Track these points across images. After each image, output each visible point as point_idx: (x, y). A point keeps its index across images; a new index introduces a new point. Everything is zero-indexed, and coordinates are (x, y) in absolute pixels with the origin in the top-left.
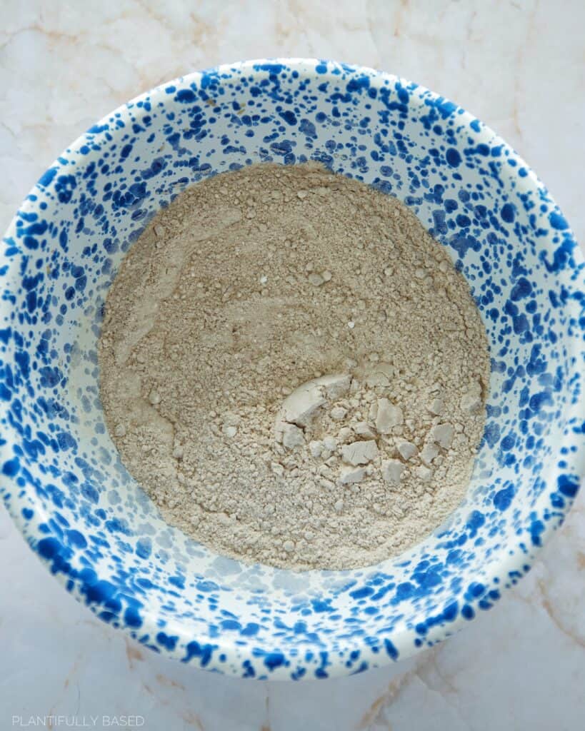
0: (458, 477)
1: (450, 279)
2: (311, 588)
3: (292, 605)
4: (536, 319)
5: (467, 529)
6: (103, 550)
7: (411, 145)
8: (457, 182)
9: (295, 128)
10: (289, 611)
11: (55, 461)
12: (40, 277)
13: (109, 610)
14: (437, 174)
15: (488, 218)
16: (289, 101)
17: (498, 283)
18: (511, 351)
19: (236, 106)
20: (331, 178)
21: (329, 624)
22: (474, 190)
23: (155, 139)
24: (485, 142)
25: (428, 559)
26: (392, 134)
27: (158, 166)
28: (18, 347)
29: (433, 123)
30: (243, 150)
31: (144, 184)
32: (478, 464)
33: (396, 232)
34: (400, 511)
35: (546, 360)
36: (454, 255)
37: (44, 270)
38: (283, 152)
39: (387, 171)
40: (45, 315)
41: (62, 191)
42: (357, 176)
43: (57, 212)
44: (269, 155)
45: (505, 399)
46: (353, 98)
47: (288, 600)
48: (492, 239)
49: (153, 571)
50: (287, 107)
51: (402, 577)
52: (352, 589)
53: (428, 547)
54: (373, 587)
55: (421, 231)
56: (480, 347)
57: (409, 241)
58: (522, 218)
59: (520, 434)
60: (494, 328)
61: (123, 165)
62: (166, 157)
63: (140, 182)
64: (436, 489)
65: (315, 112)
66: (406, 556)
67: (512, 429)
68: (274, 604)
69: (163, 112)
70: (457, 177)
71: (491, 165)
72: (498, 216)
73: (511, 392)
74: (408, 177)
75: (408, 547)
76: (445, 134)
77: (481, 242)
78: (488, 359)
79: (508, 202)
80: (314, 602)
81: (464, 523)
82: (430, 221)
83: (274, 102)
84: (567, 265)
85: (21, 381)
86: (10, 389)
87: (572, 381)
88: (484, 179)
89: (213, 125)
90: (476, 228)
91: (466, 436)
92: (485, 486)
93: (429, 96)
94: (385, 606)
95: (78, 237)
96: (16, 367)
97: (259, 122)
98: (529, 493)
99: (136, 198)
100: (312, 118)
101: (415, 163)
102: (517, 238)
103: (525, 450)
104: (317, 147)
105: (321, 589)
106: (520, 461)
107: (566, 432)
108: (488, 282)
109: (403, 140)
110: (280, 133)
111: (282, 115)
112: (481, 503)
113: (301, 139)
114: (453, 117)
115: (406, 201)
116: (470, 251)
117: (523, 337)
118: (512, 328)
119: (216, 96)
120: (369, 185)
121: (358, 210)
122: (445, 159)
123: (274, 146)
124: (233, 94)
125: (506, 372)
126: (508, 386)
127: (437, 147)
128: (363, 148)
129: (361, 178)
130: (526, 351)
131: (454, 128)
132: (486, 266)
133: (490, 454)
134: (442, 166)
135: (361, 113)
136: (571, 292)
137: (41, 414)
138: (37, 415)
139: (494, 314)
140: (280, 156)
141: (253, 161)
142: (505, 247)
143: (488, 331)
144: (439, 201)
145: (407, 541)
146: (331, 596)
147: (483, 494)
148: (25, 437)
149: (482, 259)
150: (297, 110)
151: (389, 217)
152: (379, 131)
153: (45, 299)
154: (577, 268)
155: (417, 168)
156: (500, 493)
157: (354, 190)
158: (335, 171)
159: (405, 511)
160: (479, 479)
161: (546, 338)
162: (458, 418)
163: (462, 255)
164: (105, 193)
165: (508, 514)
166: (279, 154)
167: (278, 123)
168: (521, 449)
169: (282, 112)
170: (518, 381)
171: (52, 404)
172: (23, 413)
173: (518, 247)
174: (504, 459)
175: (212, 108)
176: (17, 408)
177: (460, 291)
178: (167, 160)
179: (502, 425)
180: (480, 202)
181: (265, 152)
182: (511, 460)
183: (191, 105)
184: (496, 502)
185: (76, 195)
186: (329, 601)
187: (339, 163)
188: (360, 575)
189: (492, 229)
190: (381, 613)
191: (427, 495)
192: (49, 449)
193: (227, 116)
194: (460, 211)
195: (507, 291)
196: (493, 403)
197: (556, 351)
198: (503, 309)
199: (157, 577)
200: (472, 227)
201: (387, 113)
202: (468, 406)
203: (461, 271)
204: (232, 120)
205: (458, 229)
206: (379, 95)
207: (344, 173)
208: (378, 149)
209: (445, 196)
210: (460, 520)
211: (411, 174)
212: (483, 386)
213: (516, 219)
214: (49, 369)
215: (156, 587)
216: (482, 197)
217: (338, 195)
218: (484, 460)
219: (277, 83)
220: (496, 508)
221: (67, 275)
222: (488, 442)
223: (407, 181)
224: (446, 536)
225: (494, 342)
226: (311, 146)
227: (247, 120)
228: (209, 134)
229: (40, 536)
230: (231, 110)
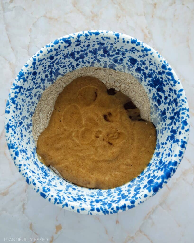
0: (124, 76)
1: (66, 78)
2: (156, 117)
3: (163, 122)
4: (82, 51)
5: (141, 73)
6: (152, 175)
7: (30, 87)
8: (41, 74)
9: (23, 122)
10: (165, 123)
11: (126, 191)
12: (72, 197)
13: (173, 171)
14: (38, 79)
15: (52, 65)
16: (17, 123)
17: (69, 63)
18: (89, 60)
19: (18, 139)
20: (37, 112)
21: (170, 110)
22: (43, 68)
23: (29, 164)
24: (32, 63)
25: (149, 84)
26: (26, 92)
27: (35, 163)
28: (94, 202)
29: (25, 79)
30: (29, 138)
31: (41, 168)
32: (121, 70)
33: (52, 93)
34: (134, 92)
35: (94, 48)
36: (60, 76)
37: (70, 196)
38: (29, 126)
39: (35, 95)
40: (82, 196)
41: (47, 191)
42: (36, 105)
43: (53, 192)
44: (30, 131)
45: (102, 62)
46: (17, 103)
47: (161, 123)
48: (57, 64)
49: (155, 161)
50: (18, 124)
51: (154, 91)
52: (158, 105)
53: (145, 84)
54: (157, 99)
55: (52, 86)
56: (86, 70)
57: (55, 90)
58: (54, 53)
59: (114, 57)
60: (81, 65)
61: (37, 173)
62: (33, 161)
63: (40, 169)
64: (127, 82)
65: (20, 115)
66: (147, 90)
67: (112, 60)
68: (162, 127)
69: (22, 160)
70: (39, 73)
71: (39, 61)
72: (52, 61)
73: (101, 60)
74: (38, 89)
75: (144, 90)
76: (29, 75)
77: (57, 67)
78: (90, 67)
79: (49, 57)
80: (162, 116)
81: (139, 74)
82: (49, 83)
83: (17, 127)
84: (70, 40)
85: (104, 201)
86: (108, 204)
87: (103, 39)
88: (42, 64)
89: (23, 147)
90: (53, 69)
91: (112, 74)
92: (128, 68)
93: (17, 79)
94: (164, 94)
95: (58, 187)
96: (100, 203)
97: (22, 133)
98: (134, 53)
99: (44, 170)
100: (21, 116)
101: (34, 86)
102: (59, 55)
103: (119, 55)
104: (28, 116)
105: (157, 114)
106: (122, 57)
107: (118, 41)
108: (68, 66)
109: (28, 89)
110: (25, 127)
111: (20, 125)
112: (133, 69)
113: (26, 120)
114: (24, 72)
115: (43, 90)
116: (59, 71)
117: (86, 56)
118: (82, 59)
119: (16, 144)
120: (39, 101)
121: (46, 104)
122: (34, 76)
123: (28, 129)
124: (16, 139)
125: (95, 62)
126: (99, 61)
127: (31, 78)
128: (29, 102)
129: (37, 103)
130: (90, 55)
131: (27, 72)
132: (64, 66)
133: (118, 67)
134: (36, 78)
135: (20, 101)
136: (77, 39)
137: (112, 196)
138: (113, 196)
139: (77, 65)
140: (30, 127)
141: (32, 135)
142: (60, 60)
143: (82, 67)
144: (45, 80)
145: (143, 90)
146: (160, 111)
147: (130, 68)
148: (121, 199)
149: (62, 68)
150: (19, 121)
151: (48, 95)
152: (25, 96)
153: (78, 196)
154: (70, 37)
155: (36, 86)
156: (131, 63)
157: (40, 106)
158: (34, 111)
159: (134, 91)
160: (125, 70)
161: (88, 48)
162: (107, 76)
163: (60, 74)
164: (45, 179)
165: (139, 60)
166: (30, 128)
167: (22, 127)
168: (119, 57)
169: (19, 125)
170: (98, 58)
171: (108, 193)
172: (114, 200)
173: (61, 56)
174: (121, 62)
175: (19, 146)
176: (113, 201)
177: (70, 75)
178: (34, 161)
179: (110, 63)
180: (47, 67)
181: (29, 131)
182: (121, 60)
183: (19, 152)
184: (134, 64)
185: (47, 187)
186: (161, 111)
187: (32, 110)
188: (152, 104)
189: (54, 64)
190: (167, 95)
191: (129, 85)
192: (122, 193)
193: (21, 142)
194: (48, 73)
195: (72, 60)
196: (103, 65)
197: (93, 45)
198: (77, 62)
199: (157, 160)
200: (53, 70)
201: (21, 93)
202: (104, 73)
203: (64, 75)
204: (22, 141)
205: (53, 75)
206: (16, 95)
207: (35, 109)
208: (30, 97)
209: (44, 78)
210: (137, 75)
211: (37, 88)
212: (97, 69)
213: (54, 55)
214: (97, 194)
215: (161, 160)
216: (46, 66)
217: (42, 110)
218: (119, 68)
219: (13, 125)
220: (136, 64)
221: (69, 190)
222: (114, 67)
223: (39, 89)
224: (142, 79)
225: (85, 65)
226: (28, 118)
227: (22, 136)
228: (26, 148)
229: (152, 192)
230: (20, 140)
